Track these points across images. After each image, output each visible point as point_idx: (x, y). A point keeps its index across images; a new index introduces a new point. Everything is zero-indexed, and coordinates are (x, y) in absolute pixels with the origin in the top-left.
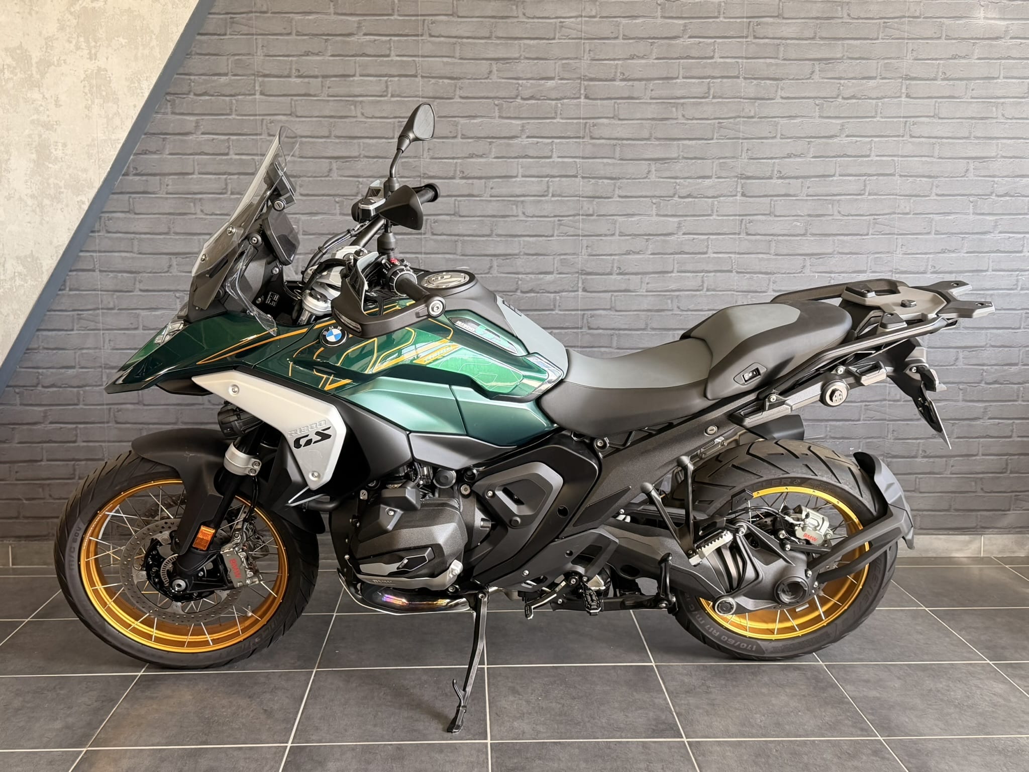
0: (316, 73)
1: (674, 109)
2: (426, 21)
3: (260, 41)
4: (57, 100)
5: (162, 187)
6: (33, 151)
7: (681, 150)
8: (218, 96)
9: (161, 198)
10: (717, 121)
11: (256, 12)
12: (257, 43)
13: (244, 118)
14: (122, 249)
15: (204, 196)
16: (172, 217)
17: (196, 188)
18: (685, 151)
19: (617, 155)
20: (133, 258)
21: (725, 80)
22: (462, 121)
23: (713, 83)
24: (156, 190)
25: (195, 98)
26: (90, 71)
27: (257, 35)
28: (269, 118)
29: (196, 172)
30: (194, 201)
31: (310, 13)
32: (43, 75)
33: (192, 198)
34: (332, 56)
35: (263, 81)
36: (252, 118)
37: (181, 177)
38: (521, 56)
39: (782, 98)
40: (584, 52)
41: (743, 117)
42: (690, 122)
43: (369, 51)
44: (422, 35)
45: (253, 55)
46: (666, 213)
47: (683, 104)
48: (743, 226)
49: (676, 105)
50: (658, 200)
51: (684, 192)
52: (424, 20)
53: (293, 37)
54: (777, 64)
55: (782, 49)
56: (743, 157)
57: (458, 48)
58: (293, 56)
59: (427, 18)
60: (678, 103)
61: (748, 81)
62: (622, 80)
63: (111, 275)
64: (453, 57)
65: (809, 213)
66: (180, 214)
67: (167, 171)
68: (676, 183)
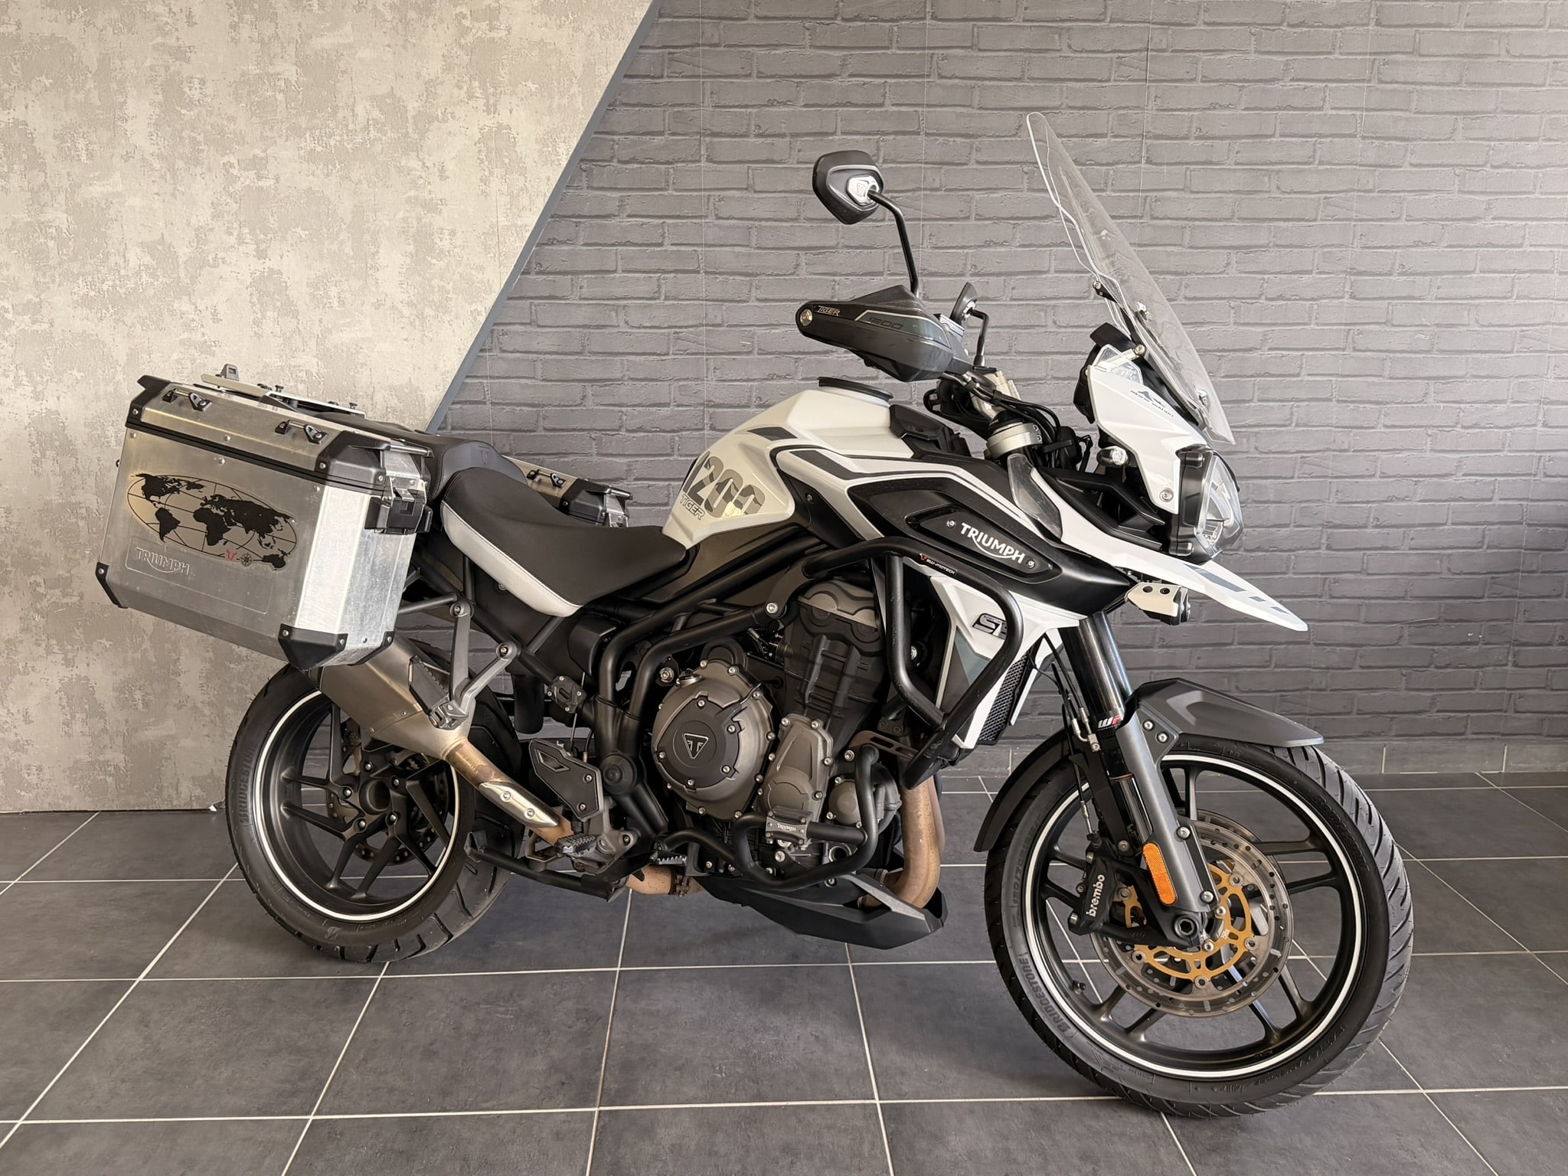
0: (783, 131)
1: (1266, 179)
2: (936, 56)
3: (708, 87)
4: (442, 170)
5: (574, 289)
6: (410, 241)
7: (1272, 234)
8: (650, 163)
9: (573, 304)
10: (1323, 195)
11: (703, 45)
12: (704, 89)
13: (685, 194)
14: (520, 374)
15: (630, 302)
16: (586, 331)
17: (618, 291)
18: (1279, 235)
19: (1186, 242)
20: (534, 386)
21: (1336, 140)
22: (978, 195)
23: (1320, 143)
24: (566, 294)
25: (620, 166)
26: (487, 128)
27: (704, 77)
28: (718, 193)
29: (620, 269)
30: (616, 308)
31: (777, 46)
32: (423, 134)
33: (613, 305)
34: (806, 106)
35: (711, 142)
36: (695, 194)
37: (600, 276)
38: (1062, 104)
39: (1412, 165)
40: (1149, 98)
41: (1358, 191)
42: (1287, 196)
43: (856, 98)
44: (928, 76)
45: (699, 106)
46: (1247, 321)
47: (1279, 171)
48: (1350, 340)
49: (1269, 172)
50: (1238, 302)
51: (1272, 292)
52: (933, 54)
53: (753, 80)
54: (1407, 119)
55: (1415, 96)
56: (1355, 245)
57: (977, 93)
58: (753, 106)
59: (936, 51)
60: (1272, 171)
61: (1367, 141)
62: (1197, 138)
63: (508, 408)
64: (970, 106)
65: (1437, 322)
66: (598, 327)
67: (581, 268)
68: (1263, 279)
